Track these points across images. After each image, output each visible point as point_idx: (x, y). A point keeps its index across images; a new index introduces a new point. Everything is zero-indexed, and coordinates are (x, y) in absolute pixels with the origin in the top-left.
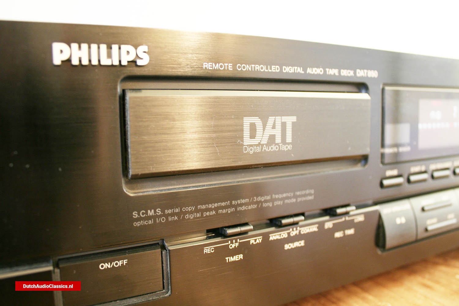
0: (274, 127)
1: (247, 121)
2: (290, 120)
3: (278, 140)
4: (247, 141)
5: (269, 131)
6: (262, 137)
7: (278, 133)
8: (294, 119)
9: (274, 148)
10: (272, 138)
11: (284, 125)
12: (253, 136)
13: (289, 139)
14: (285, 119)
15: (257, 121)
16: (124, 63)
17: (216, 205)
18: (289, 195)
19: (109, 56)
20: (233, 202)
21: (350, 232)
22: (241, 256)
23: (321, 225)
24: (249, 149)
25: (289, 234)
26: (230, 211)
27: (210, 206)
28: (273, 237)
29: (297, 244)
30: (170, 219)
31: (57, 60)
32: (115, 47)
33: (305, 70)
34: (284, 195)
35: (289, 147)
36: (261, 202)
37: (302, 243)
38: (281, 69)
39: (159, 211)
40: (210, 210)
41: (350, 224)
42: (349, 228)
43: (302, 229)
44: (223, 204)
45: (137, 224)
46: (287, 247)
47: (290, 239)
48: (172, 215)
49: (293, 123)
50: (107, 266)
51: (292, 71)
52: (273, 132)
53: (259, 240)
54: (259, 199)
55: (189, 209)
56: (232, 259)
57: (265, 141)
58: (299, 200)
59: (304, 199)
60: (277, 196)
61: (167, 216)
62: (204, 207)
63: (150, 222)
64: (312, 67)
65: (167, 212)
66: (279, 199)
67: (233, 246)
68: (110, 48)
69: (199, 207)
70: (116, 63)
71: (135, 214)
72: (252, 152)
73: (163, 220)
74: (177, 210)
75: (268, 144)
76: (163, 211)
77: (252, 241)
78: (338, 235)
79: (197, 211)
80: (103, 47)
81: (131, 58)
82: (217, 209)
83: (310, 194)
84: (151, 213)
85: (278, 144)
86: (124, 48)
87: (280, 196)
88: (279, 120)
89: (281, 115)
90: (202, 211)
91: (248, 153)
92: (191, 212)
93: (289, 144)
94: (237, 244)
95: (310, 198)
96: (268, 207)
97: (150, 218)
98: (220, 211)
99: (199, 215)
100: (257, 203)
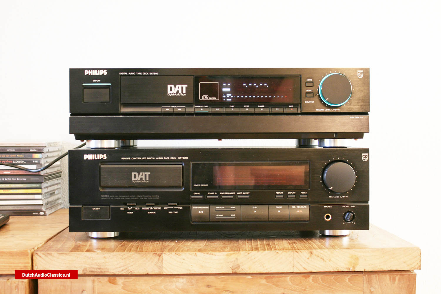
0: (142, 175)
1: (133, 174)
2: (148, 174)
3: (144, 179)
4: (133, 179)
5: (140, 176)
6: (138, 178)
7: (143, 177)
8: (149, 173)
9: (142, 181)
10: (141, 179)
11: (146, 175)
12: (135, 177)
13: (147, 179)
14: (146, 173)
15: (137, 174)
16: (100, 159)
17: (124, 196)
18: (149, 196)
19: (97, 157)
20: (130, 196)
21: (177, 212)
22: (132, 213)
23: (163, 208)
24: (134, 181)
25: (149, 208)
26: (129, 198)
27: (123, 196)
28: (143, 209)
29: (152, 212)
30: (111, 198)
31: (85, 158)
32: (98, 155)
33: (155, 158)
34: (148, 196)
35: (147, 181)
36: (139, 197)
37: (155, 212)
38: (147, 158)
39: (108, 196)
40: (123, 197)
41: (177, 210)
42: (176, 211)
43: (155, 208)
44: (127, 196)
45: (103, 198)
46: (149, 213)
47: (150, 210)
48: (112, 197)
49: (149, 174)
50: (94, 209)
51: (151, 159)
52: (142, 177)
53: (139, 209)
54: (139, 196)
55: (117, 196)
56: (129, 213)
57: (139, 179)
58: (153, 198)
59: (155, 198)
60: (145, 196)
61: (110, 197)
62: (121, 196)
63: (106, 198)
64: (158, 157)
65: (110, 196)
66: (146, 197)
67: (130, 209)
68: (97, 155)
69: (120, 196)
70: (98, 159)
71: (102, 196)
72: (135, 182)
73: (109, 198)
74: (113, 196)
75: (140, 180)
76: (109, 196)
77: (136, 209)
78: (170, 212)
79: (119, 197)
80: (95, 155)
81: (102, 157)
82: (125, 197)
83: (158, 197)
84: (106, 196)
85: (143, 180)
86: (101, 155)
87: (146, 196)
88: (144, 173)
89: (145, 172)
90: (120, 197)
91: (133, 182)
92: (117, 197)
93: (147, 180)
94: (131, 209)
95: (157, 198)
96: (142, 199)
97: (106, 197)
98: (126, 198)
99: (119, 198)
100: (138, 197)
